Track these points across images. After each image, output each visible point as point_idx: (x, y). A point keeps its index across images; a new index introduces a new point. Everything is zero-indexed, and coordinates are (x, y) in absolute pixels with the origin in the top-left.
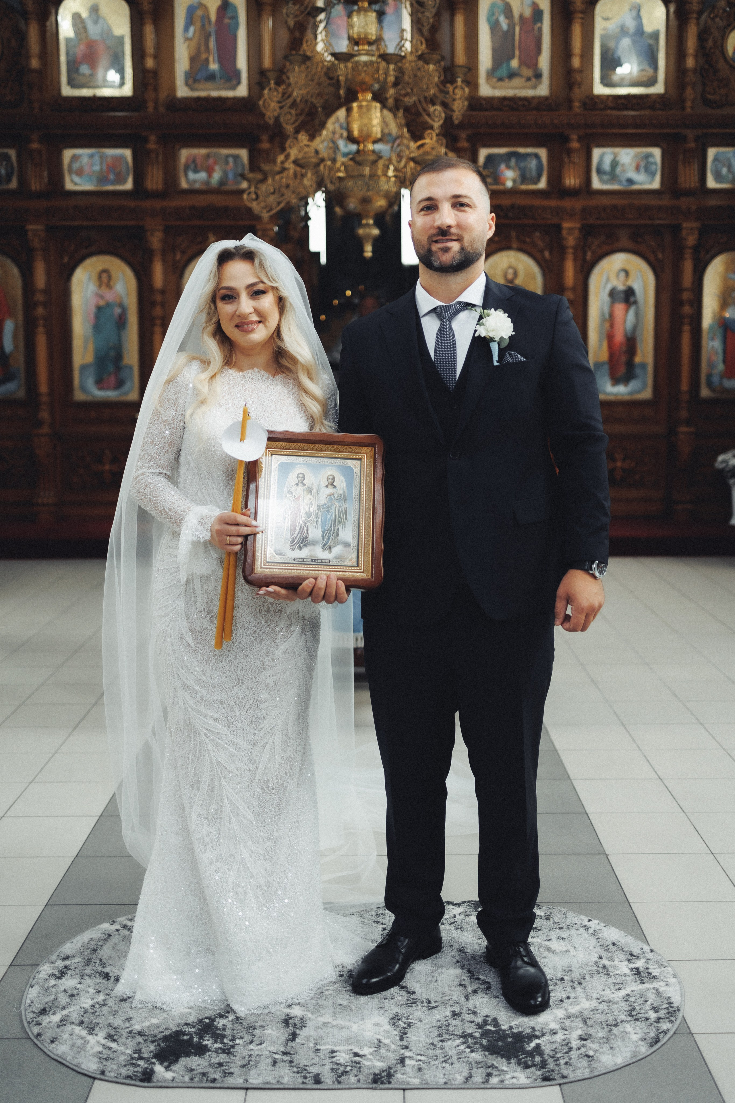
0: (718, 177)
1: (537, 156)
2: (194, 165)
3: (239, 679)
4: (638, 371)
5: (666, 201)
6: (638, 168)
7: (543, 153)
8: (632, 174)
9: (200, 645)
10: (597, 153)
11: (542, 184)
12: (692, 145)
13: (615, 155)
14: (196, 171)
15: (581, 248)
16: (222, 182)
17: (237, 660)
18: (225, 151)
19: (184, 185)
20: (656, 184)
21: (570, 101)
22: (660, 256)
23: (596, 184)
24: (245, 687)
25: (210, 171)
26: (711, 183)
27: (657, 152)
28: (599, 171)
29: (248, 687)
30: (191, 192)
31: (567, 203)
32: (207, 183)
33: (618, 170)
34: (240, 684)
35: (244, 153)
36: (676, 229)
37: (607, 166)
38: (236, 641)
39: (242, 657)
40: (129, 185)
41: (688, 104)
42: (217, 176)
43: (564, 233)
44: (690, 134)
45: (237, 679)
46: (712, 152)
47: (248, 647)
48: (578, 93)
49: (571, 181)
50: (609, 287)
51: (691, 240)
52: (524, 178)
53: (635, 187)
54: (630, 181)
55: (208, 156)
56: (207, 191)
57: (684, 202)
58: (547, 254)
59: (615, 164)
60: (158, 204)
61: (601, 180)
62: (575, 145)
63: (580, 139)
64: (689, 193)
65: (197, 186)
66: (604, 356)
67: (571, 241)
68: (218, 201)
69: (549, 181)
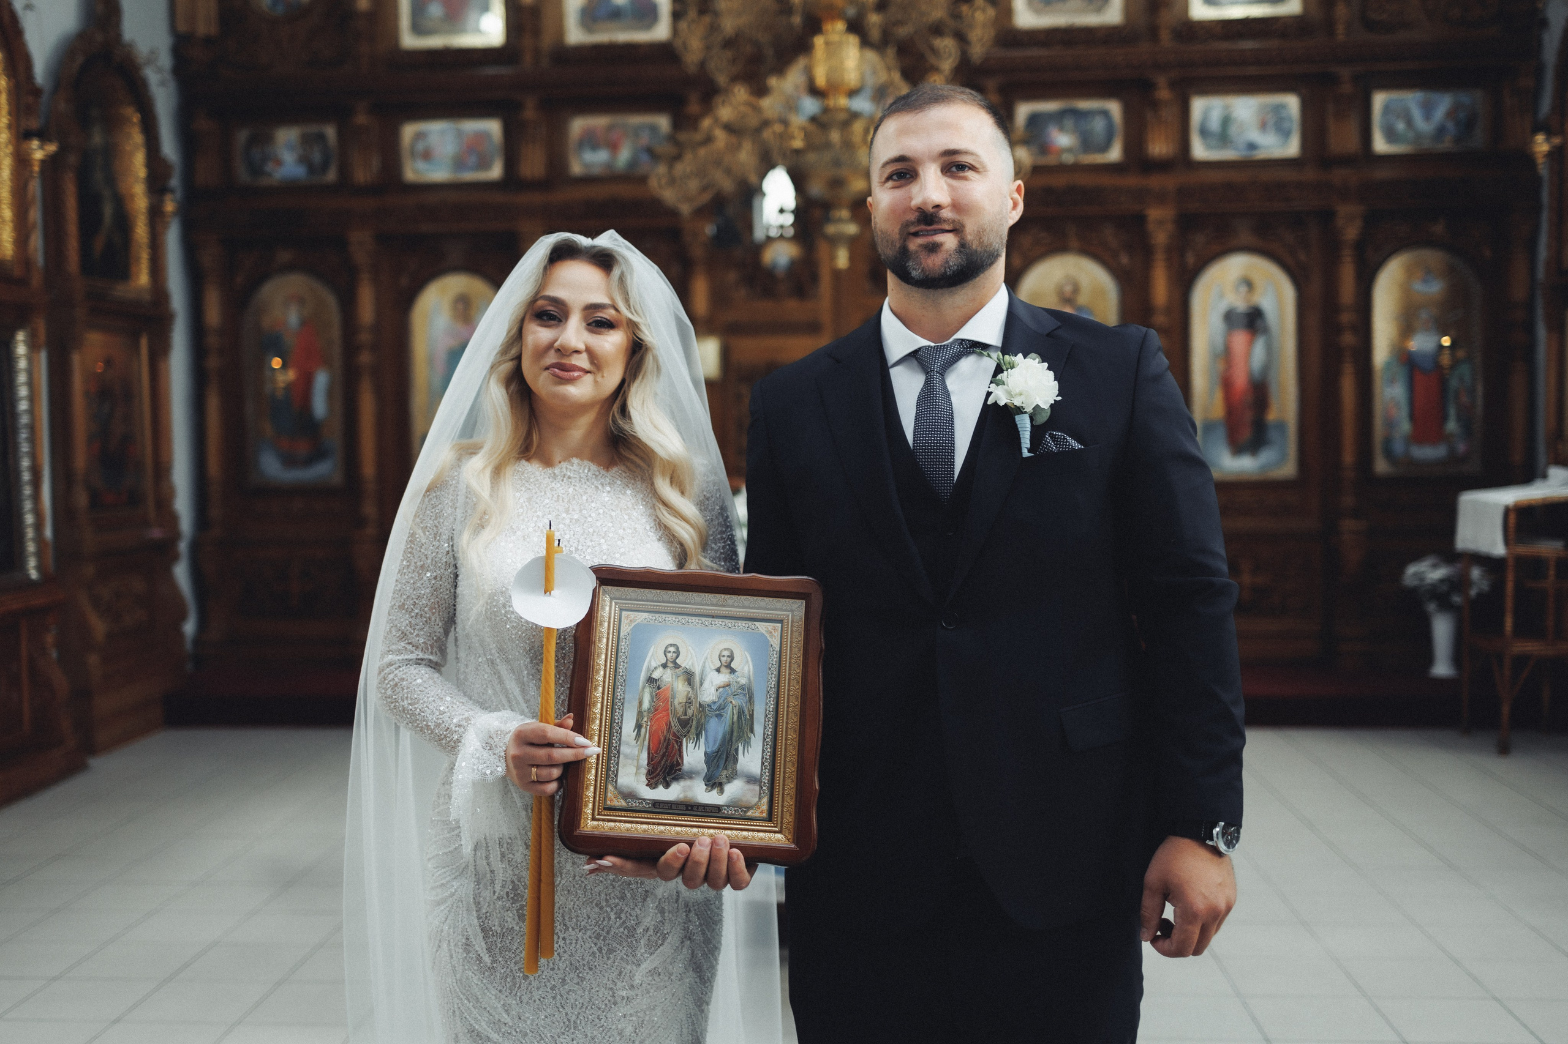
0: (1391, 135)
1: (1105, 113)
2: (591, 141)
3: (569, 1020)
4: (1273, 435)
5: (1310, 174)
6: (1263, 126)
7: (1114, 108)
8: (1255, 135)
9: (500, 959)
10: (1199, 106)
11: (1115, 154)
12: (1347, 88)
13: (1227, 107)
14: (595, 146)
15: (1177, 250)
16: (633, 163)
17: (566, 987)
18: (636, 120)
19: (576, 168)
20: (1292, 148)
21: (1153, 32)
22: (1302, 257)
23: (1200, 151)
24: (580, 1036)
25: (614, 147)
26: (1380, 145)
27: (1292, 103)
28: (1204, 132)
29: (586, 1036)
30: (588, 180)
31: (1155, 182)
32: (609, 166)
33: (1233, 131)
34: (572, 1030)
35: (663, 122)
36: (1327, 217)
37: (1214, 124)
38: (565, 952)
39: (575, 981)
40: (496, 172)
41: (1340, 29)
42: (624, 155)
43: (1151, 227)
44: (1345, 72)
45: (565, 1020)
46: (1379, 100)
47: (585, 962)
48: (1167, 18)
49: (1159, 147)
50: (1222, 307)
51: (1351, 232)
52: (1087, 144)
53: (1261, 155)
54: (1252, 146)
55: (610, 128)
56: (611, 177)
57: (1338, 175)
58: (1125, 259)
59: (1226, 121)
60: (536, 198)
61: (1208, 147)
62: (1164, 93)
63: (1173, 85)
64: (1347, 161)
65: (596, 171)
66: (1218, 410)
67: (1161, 237)
68: (625, 191)
69: (1127, 149)
